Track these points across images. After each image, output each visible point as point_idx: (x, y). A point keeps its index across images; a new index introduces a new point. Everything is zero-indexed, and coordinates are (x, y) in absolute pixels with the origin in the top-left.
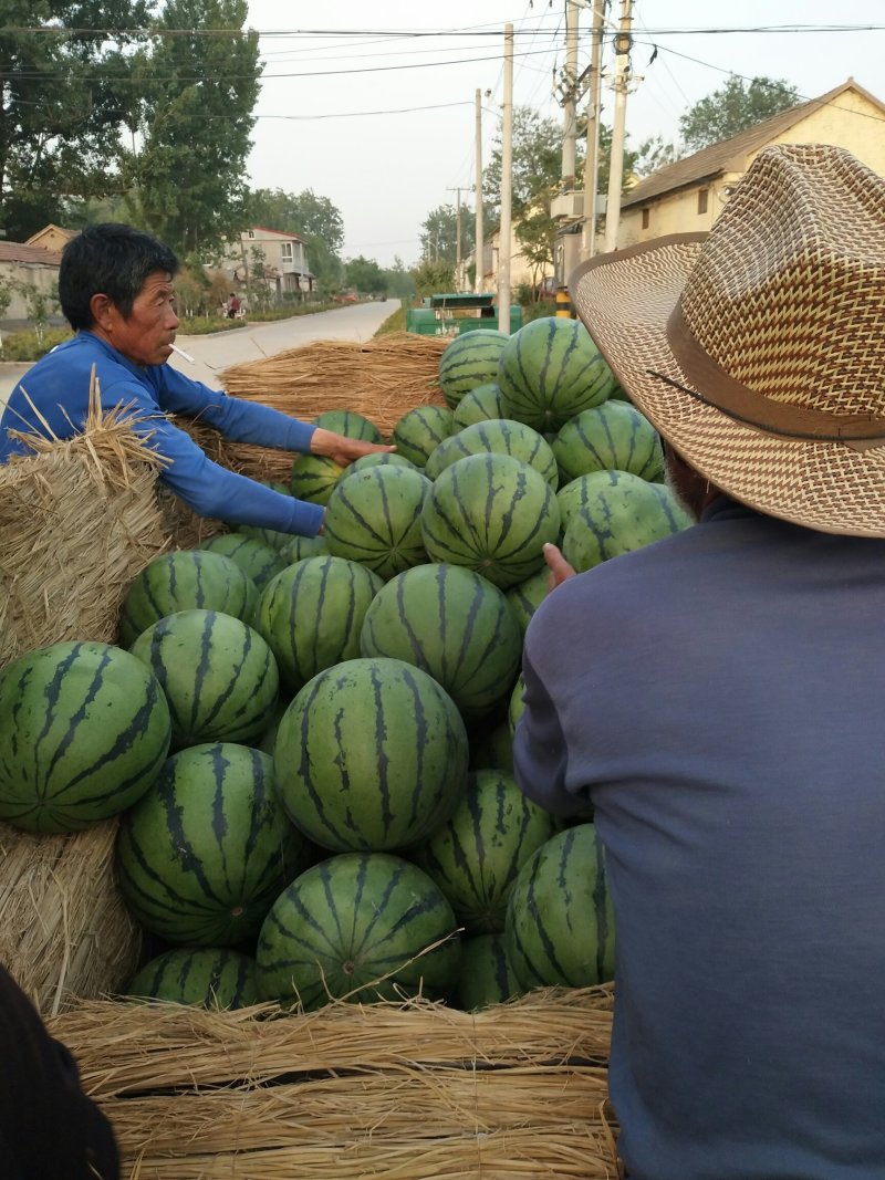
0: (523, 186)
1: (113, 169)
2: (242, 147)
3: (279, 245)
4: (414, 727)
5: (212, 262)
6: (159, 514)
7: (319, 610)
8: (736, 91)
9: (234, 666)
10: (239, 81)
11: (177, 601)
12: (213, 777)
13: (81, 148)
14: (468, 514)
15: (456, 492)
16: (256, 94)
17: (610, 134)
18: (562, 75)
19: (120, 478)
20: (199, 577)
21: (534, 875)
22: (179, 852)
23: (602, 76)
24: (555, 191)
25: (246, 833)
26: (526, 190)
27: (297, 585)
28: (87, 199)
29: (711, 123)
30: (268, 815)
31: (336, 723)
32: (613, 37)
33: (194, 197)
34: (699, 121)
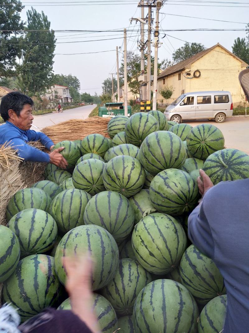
0: (130, 73)
1: (14, 69)
2: (51, 63)
3: (62, 90)
4: (101, 250)
5: (43, 95)
6: (20, 175)
7: (70, 207)
8: (187, 47)
9: (42, 228)
10: (50, 44)
11: (25, 205)
12: (34, 268)
13: (5, 63)
14: (117, 175)
15: (113, 168)
16: (54, 48)
17: (153, 59)
18: (140, 43)
19: (6, 166)
20: (32, 197)
21: (142, 300)
22: (22, 295)
23: (151, 43)
24: (139, 74)
25: (45, 287)
26: (131, 74)
27: (63, 199)
28: (6, 78)
29: (181, 55)
30: (53, 280)
31: (75, 250)
32: (154, 32)
33: (37, 77)
34: (177, 55)
